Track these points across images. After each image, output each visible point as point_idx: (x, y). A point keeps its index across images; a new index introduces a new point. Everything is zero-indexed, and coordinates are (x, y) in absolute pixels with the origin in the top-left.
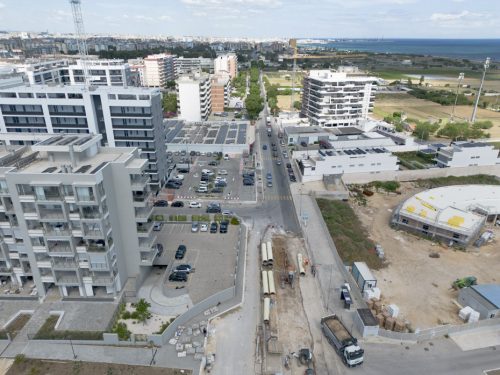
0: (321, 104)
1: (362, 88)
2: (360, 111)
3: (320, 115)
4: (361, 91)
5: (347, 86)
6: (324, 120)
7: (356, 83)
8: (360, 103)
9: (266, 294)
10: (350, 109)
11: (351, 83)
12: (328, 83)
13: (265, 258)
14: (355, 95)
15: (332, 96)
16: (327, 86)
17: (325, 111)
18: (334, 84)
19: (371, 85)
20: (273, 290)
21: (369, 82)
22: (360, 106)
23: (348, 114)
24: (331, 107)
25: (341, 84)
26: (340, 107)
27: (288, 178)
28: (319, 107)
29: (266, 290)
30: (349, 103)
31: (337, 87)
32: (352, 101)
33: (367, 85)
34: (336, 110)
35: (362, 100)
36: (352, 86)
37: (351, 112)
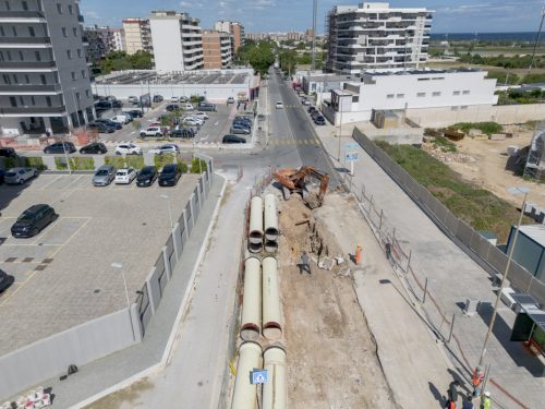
0: (354, 46)
1: (413, 23)
2: (409, 59)
3: (353, 63)
4: (410, 28)
5: (390, 20)
6: (358, 71)
7: (404, 15)
8: (408, 45)
9: (250, 327)
10: (394, 54)
11: (397, 14)
12: (364, 15)
13: (256, 226)
14: (402, 34)
15: (370, 34)
16: (362, 20)
17: (360, 56)
18: (373, 16)
19: (424, 20)
20: (273, 314)
21: (422, 14)
22: (410, 51)
23: (392, 62)
24: (369, 51)
25: (383, 16)
26: (381, 51)
27: (312, 122)
28: (352, 51)
29: (250, 316)
30: (393, 46)
31: (378, 21)
32: (398, 42)
33: (418, 19)
34: (375, 56)
35: (411, 41)
36: (398, 19)
37: (397, 60)
